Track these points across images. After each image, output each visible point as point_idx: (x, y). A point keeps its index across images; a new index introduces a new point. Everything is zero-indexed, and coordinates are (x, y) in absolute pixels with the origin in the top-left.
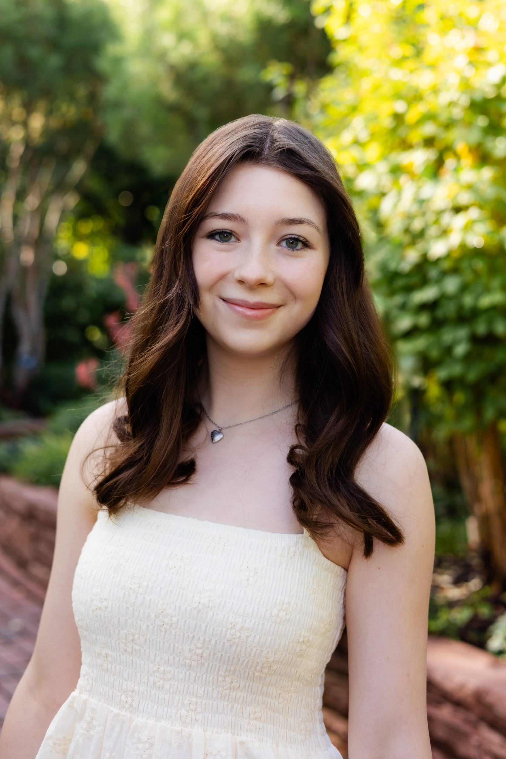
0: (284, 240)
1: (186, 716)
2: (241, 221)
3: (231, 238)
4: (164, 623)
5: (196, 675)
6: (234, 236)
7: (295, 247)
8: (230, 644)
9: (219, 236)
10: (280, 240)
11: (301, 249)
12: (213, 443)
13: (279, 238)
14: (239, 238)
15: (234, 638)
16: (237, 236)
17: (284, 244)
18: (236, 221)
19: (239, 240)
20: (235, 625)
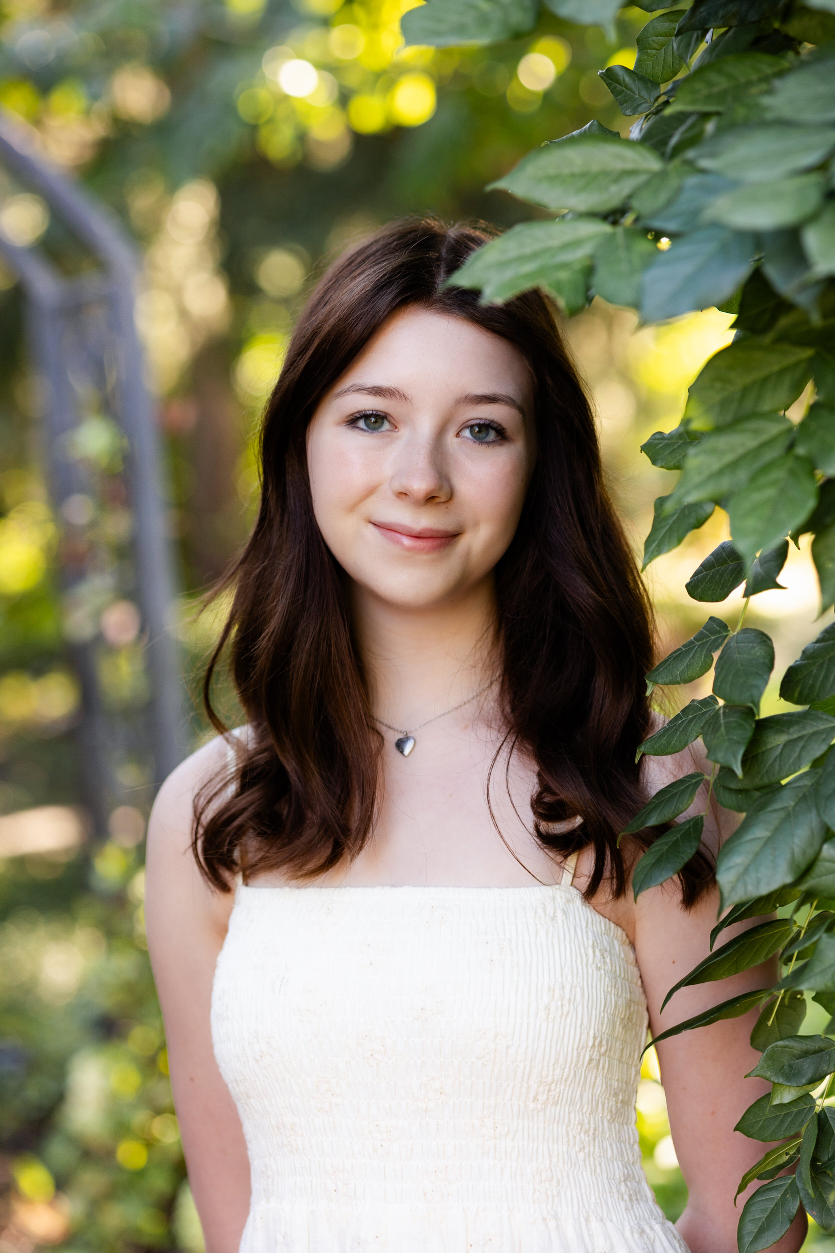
0: (467, 427)
1: (433, 1191)
2: (401, 398)
3: (383, 423)
4: (373, 1053)
5: (438, 1124)
6: (389, 421)
7: (485, 438)
8: (483, 1063)
9: (365, 422)
10: (461, 427)
11: (493, 442)
12: (406, 757)
13: (459, 425)
14: (396, 424)
15: (488, 1053)
16: (394, 422)
17: (467, 433)
18: (393, 398)
19: (396, 428)
20: (485, 1033)
